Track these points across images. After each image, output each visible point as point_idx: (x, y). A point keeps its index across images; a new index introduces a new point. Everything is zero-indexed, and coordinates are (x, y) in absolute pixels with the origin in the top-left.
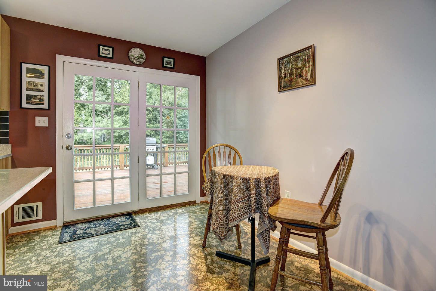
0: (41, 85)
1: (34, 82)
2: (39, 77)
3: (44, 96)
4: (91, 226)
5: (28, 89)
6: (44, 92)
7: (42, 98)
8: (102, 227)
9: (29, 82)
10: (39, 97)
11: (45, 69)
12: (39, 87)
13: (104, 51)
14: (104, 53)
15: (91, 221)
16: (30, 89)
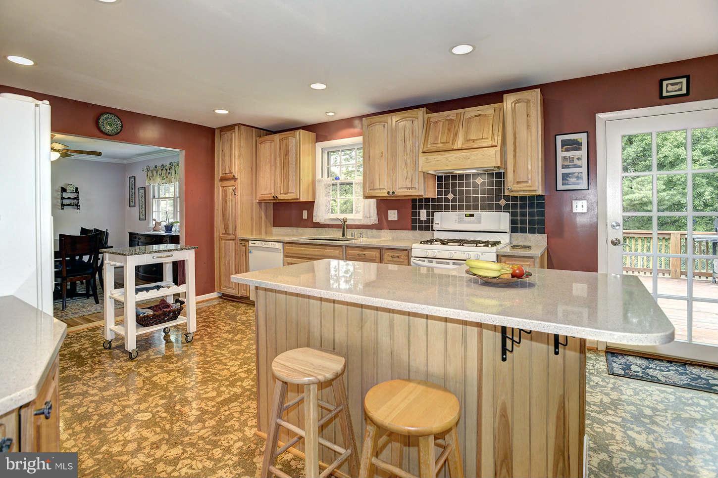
0: (578, 159)
1: (569, 157)
2: (576, 149)
3: (582, 173)
4: (652, 366)
5: (564, 167)
6: (582, 167)
7: (579, 175)
8: (672, 373)
9: (564, 157)
10: (576, 174)
11: (582, 138)
12: (576, 162)
13: (670, 88)
14: (671, 90)
15: (650, 359)
16: (566, 166)
